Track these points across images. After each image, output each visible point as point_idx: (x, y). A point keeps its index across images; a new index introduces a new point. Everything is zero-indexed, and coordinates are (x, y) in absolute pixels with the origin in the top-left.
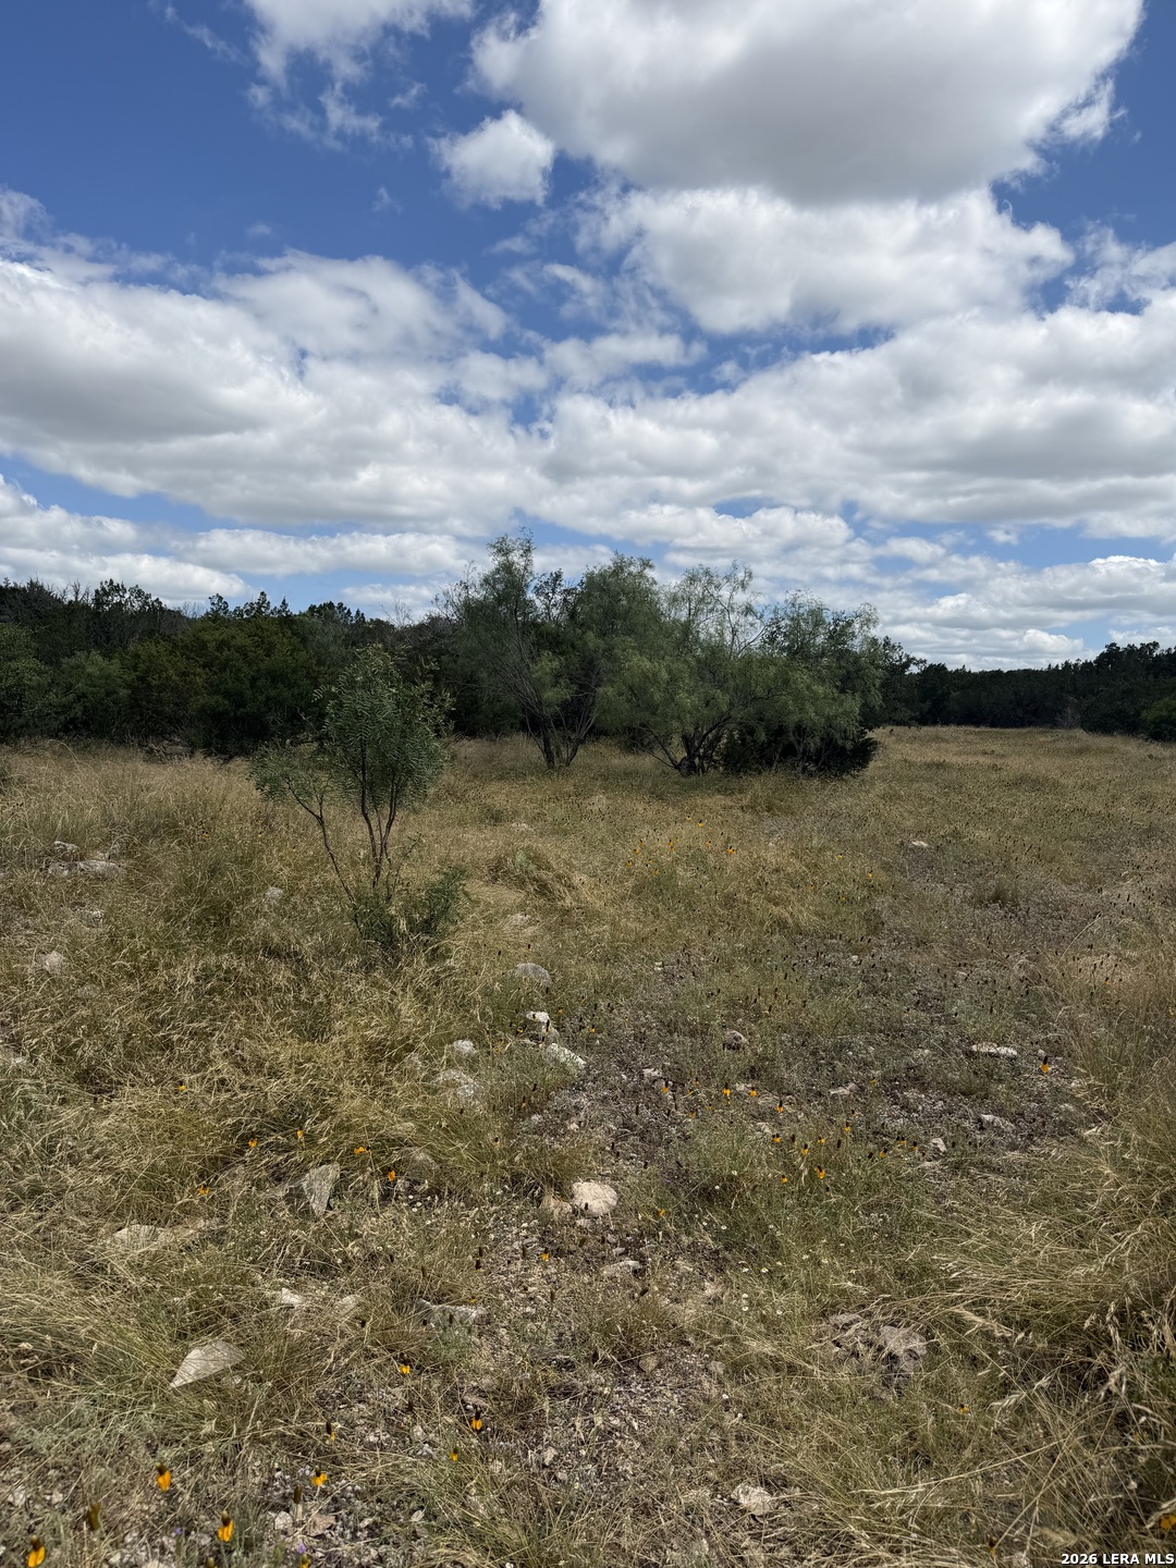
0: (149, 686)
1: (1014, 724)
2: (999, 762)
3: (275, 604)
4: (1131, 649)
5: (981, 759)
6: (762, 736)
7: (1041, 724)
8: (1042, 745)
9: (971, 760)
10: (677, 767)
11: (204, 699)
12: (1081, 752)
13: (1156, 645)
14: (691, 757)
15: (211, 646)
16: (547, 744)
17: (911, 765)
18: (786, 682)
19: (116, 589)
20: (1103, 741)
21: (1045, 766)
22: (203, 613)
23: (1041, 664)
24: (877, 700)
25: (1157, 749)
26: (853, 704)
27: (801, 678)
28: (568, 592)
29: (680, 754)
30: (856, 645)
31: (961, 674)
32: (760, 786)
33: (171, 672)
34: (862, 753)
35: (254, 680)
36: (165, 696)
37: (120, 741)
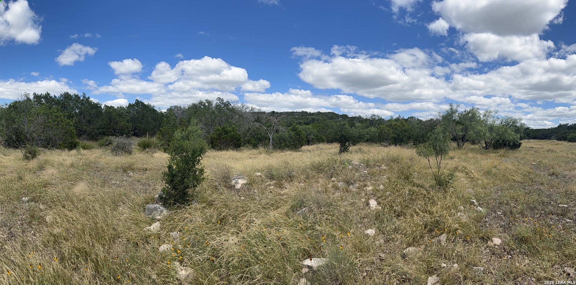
0: (382, 133)
1: (544, 139)
2: (543, 147)
3: (402, 117)
4: (564, 125)
5: (539, 146)
6: (501, 142)
7: (548, 139)
8: (549, 143)
9: (538, 146)
10: (484, 148)
11: (392, 135)
12: (557, 144)
13: (568, 124)
14: (486, 145)
15: (393, 125)
16: (458, 143)
17: (527, 147)
18: (506, 131)
19: (374, 115)
20: (560, 142)
21: (551, 147)
22: (388, 119)
23: (547, 128)
24: (522, 135)
25: (571, 144)
26: (518, 136)
27: (509, 131)
28: (459, 113)
29: (484, 145)
30: (518, 125)
31: (532, 130)
32: (502, 151)
33: (386, 130)
34: (520, 145)
35: (401, 131)
36: (385, 135)
37: (376, 143)
